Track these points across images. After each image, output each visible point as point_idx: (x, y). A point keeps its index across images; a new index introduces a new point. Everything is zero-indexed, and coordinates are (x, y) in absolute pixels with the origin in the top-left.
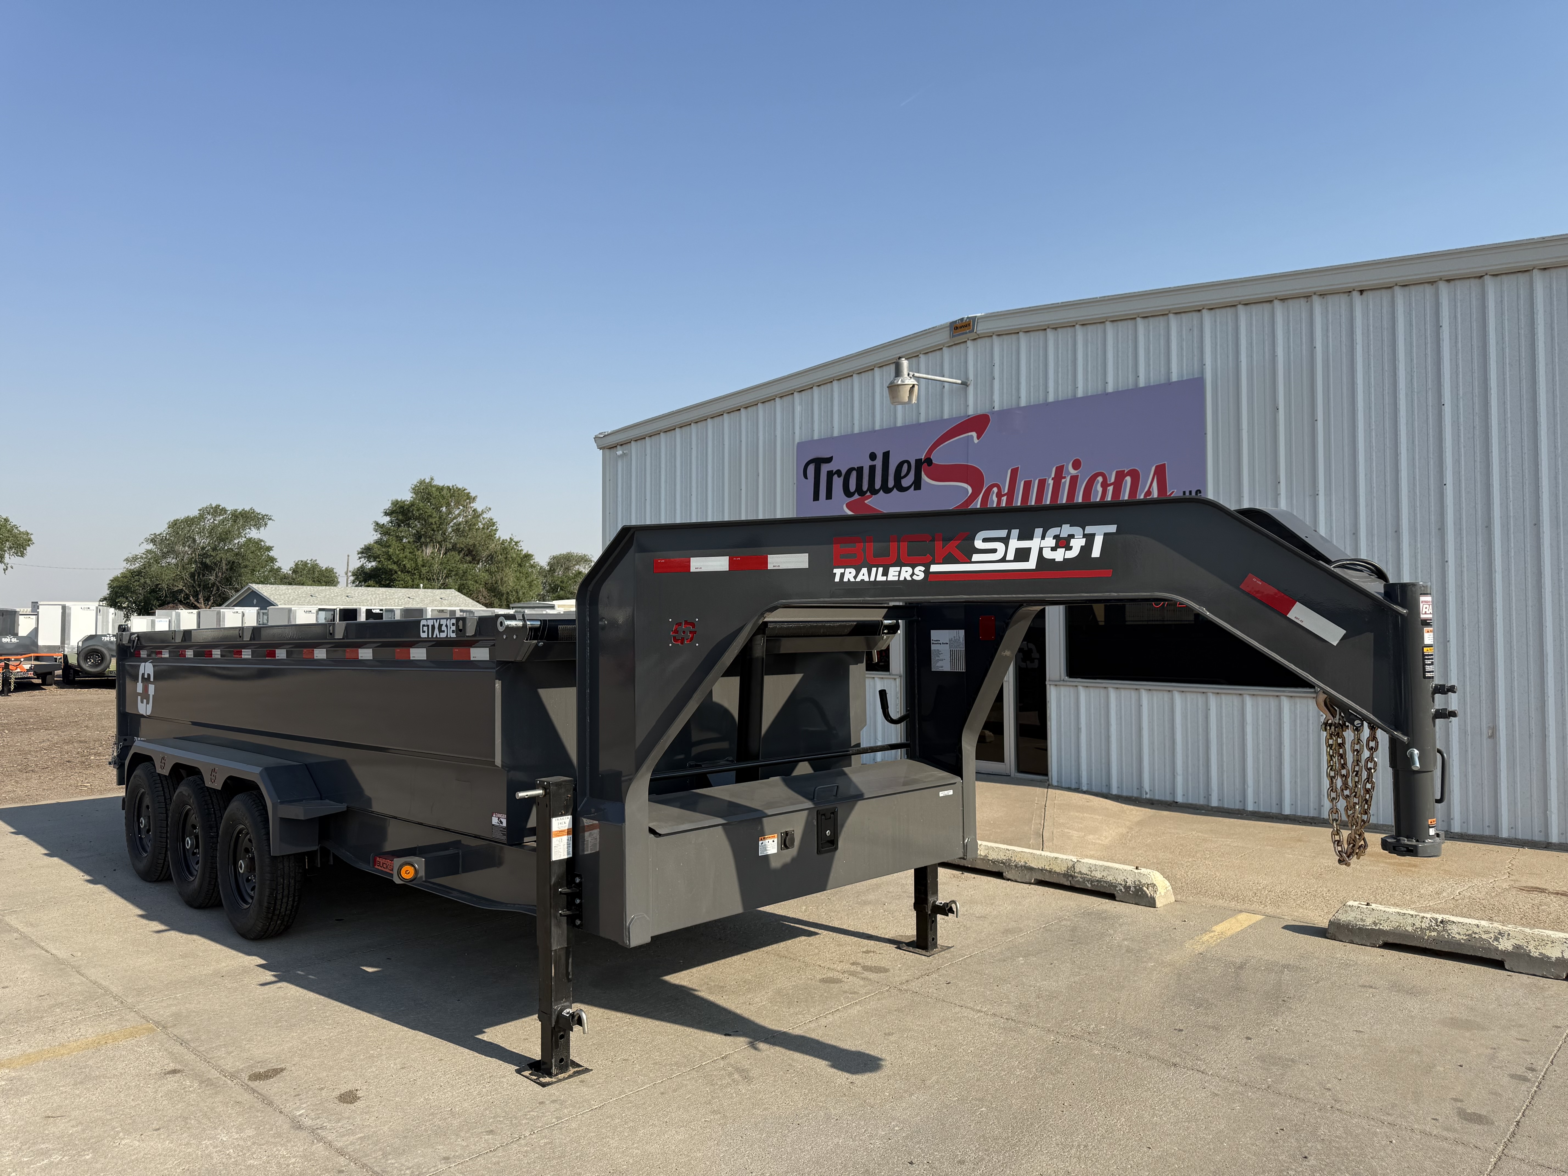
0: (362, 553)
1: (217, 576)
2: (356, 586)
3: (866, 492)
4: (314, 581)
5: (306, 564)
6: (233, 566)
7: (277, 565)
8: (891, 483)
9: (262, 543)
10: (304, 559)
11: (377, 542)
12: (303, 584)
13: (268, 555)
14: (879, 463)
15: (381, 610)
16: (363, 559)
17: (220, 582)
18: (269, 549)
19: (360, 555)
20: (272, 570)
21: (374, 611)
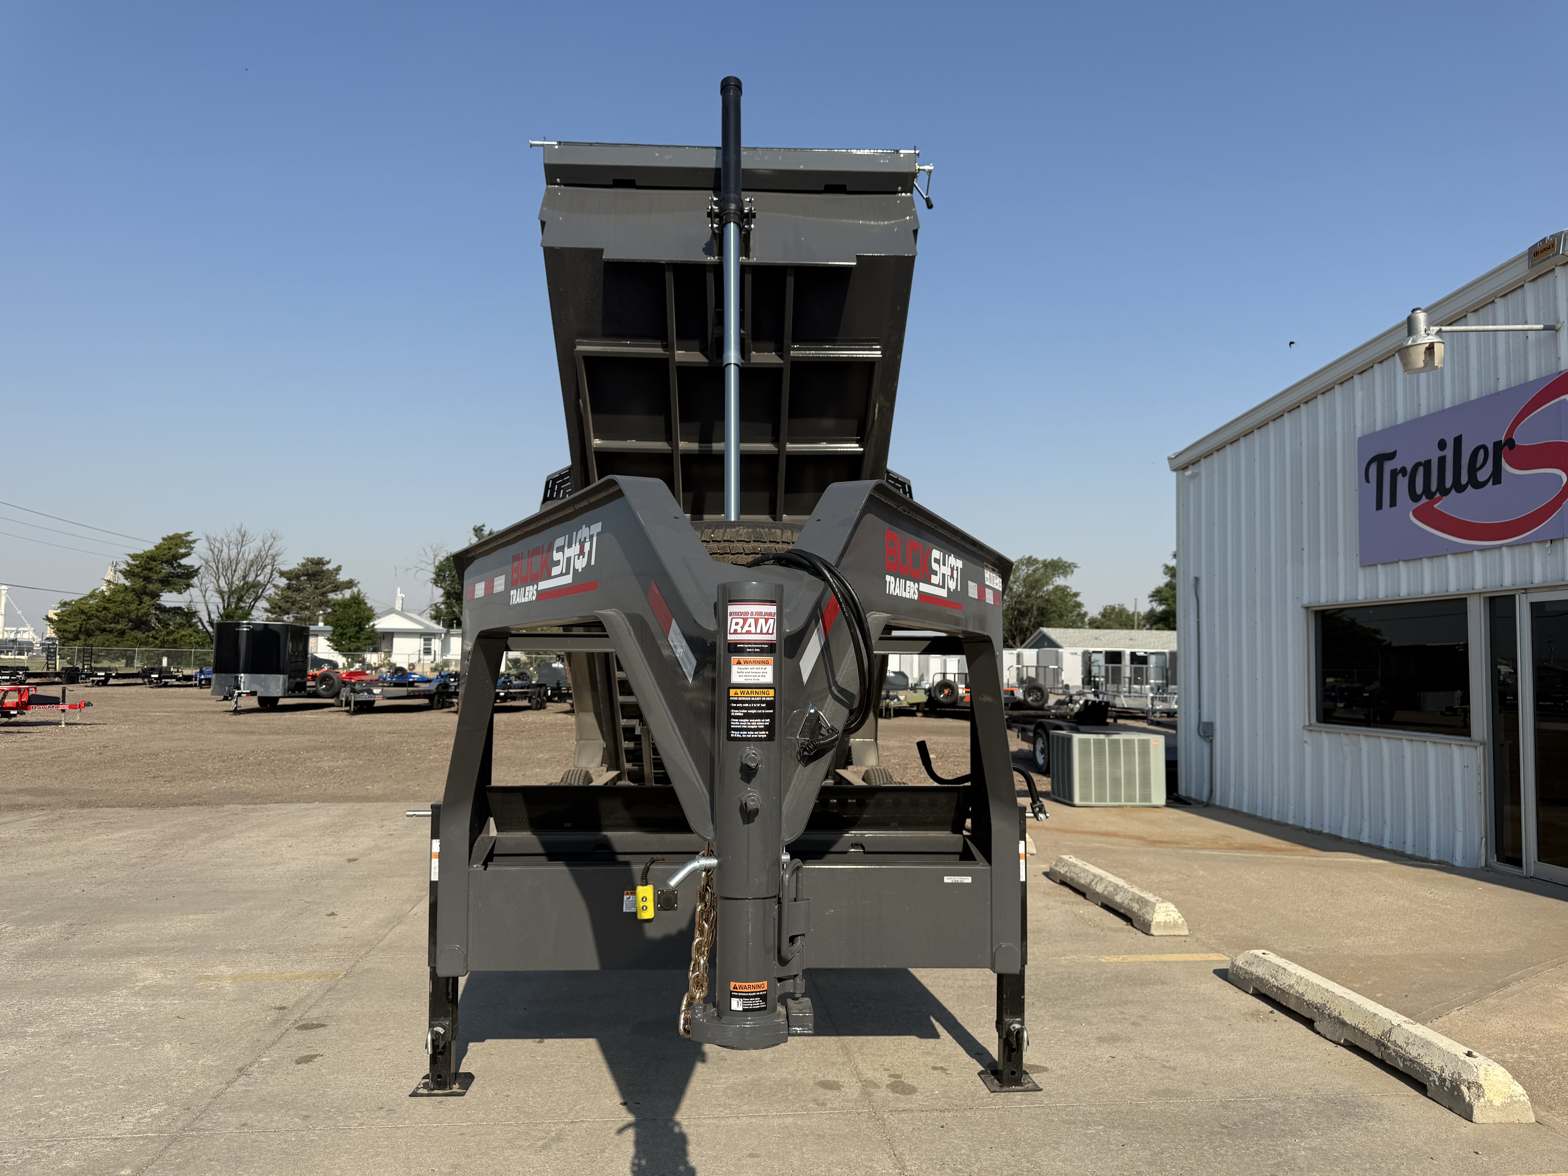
0: (1152, 596)
1: (1030, 621)
2: (1147, 629)
3: (1435, 493)
4: (1121, 625)
5: (1113, 608)
6: (1042, 612)
7: (1083, 610)
8: (1464, 479)
9: (1069, 590)
10: (1112, 604)
11: (1167, 585)
12: (1110, 628)
13: (1075, 601)
14: (1449, 453)
15: (1146, 653)
16: (1153, 603)
17: (1033, 626)
18: (1076, 595)
19: (1151, 599)
20: (1079, 615)
21: (1138, 654)
